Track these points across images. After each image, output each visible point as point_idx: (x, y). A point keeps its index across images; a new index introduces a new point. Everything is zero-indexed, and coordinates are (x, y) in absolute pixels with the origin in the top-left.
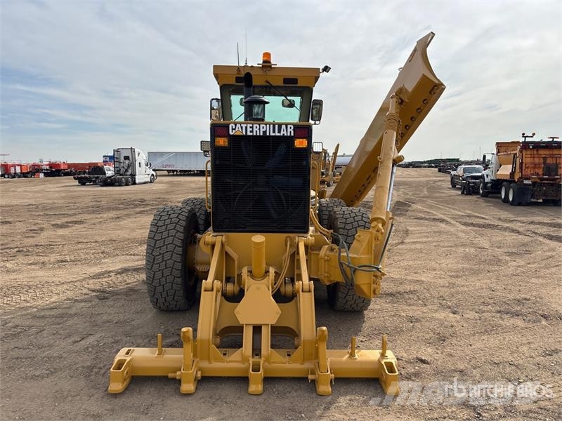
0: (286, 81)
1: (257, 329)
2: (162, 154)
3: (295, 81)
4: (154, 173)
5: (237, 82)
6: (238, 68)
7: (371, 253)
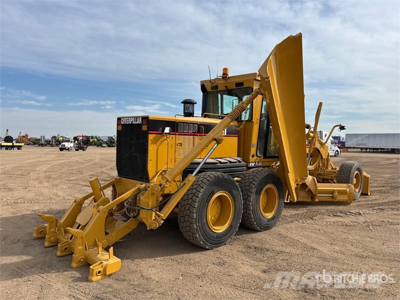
0: (238, 84)
1: (79, 225)
2: (357, 135)
3: (241, 84)
4: (339, 150)
5: (212, 89)
6: (210, 81)
7: (148, 198)
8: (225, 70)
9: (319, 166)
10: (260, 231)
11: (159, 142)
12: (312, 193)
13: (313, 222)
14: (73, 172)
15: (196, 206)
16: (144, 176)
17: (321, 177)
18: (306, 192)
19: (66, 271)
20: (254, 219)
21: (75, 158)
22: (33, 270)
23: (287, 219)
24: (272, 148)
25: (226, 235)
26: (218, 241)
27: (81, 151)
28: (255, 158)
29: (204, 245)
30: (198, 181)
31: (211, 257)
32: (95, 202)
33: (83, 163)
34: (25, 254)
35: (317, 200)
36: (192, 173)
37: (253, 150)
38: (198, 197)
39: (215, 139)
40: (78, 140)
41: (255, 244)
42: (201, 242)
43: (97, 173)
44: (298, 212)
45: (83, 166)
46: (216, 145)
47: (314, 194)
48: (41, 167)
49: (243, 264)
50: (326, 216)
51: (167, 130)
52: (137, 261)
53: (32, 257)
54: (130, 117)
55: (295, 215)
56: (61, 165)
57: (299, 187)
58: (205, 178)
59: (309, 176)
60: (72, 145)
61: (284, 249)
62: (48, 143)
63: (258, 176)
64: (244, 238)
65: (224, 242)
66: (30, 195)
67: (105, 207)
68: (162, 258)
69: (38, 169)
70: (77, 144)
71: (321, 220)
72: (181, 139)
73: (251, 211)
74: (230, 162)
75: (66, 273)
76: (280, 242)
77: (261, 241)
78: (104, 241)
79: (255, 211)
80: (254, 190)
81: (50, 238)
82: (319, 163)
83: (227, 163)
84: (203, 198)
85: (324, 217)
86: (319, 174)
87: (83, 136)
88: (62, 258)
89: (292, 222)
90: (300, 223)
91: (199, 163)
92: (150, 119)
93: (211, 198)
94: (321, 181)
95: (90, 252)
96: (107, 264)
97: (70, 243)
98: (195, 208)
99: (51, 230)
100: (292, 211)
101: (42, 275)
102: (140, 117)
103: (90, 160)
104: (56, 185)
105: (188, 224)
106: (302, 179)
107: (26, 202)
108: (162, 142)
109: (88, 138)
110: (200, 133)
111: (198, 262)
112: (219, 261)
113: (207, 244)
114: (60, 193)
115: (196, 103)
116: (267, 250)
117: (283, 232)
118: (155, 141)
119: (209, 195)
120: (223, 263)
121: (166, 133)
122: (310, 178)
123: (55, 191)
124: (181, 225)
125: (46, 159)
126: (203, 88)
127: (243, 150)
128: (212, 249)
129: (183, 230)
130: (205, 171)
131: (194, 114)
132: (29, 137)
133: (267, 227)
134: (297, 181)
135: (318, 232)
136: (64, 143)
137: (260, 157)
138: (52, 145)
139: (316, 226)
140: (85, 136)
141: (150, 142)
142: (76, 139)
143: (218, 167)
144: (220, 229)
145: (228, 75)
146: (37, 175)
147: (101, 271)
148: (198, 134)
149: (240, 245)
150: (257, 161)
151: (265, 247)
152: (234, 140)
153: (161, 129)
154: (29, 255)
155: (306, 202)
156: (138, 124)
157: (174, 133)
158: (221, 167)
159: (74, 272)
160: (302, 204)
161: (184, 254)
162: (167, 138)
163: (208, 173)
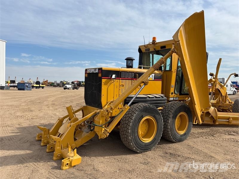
1: (60, 134)
4: (236, 90)
5: (146, 51)
6: (145, 46)
7: (100, 119)
8: (154, 38)
9: (220, 101)
10: (175, 143)
11: (108, 84)
12: (214, 119)
13: (213, 138)
14: (67, 102)
15: (131, 125)
16: (99, 105)
17: (221, 108)
18: (210, 118)
19: (49, 162)
20: (171, 134)
21: (71, 93)
22: (31, 160)
23: (195, 135)
24: (186, 88)
25: (151, 144)
26: (146, 148)
27: (75, 90)
28: (174, 95)
29: (136, 150)
30: (132, 109)
31: (140, 159)
32: (70, 120)
33: (74, 96)
34: (29, 150)
35: (217, 123)
36: (127, 104)
37: (172, 90)
38: (132, 119)
39: (143, 82)
40: (74, 83)
41: (171, 151)
42: (134, 148)
43: (81, 103)
44: (203, 131)
45: (74, 98)
46: (144, 86)
47: (215, 119)
48: (51, 98)
49: (160, 164)
50: (223, 135)
51: (114, 76)
52: (93, 158)
53: (32, 152)
54: (92, 69)
55: (201, 133)
56: (62, 97)
57: (204, 114)
58: (137, 107)
59: (212, 107)
60: (70, 86)
61: (190, 156)
62: (58, 85)
63: (174, 106)
64: (164, 147)
65: (150, 149)
66: (41, 115)
67: (74, 123)
68: (109, 157)
69: (49, 99)
70: (73, 86)
71: (219, 137)
72: (123, 82)
73: (169, 130)
74: (156, 97)
75: (49, 163)
76: (188, 151)
77: (175, 149)
78: (73, 144)
79: (172, 129)
80: (171, 116)
81: (44, 140)
82: (219, 99)
83: (153, 98)
84: (135, 120)
85: (222, 135)
86: (220, 106)
87: (77, 81)
88: (49, 154)
89: (198, 137)
90: (204, 139)
91: (132, 98)
92: (103, 69)
93: (141, 120)
94: (221, 110)
95: (64, 151)
96: (72, 159)
97: (54, 144)
98: (130, 126)
99: (45, 136)
100: (199, 130)
101: (35, 163)
102: (97, 68)
103: (79, 95)
104: (56, 109)
105: (126, 136)
106: (206, 109)
107: (38, 118)
108: (110, 84)
109: (80, 82)
110: (135, 78)
111: (131, 161)
112: (145, 161)
113: (138, 150)
114: (57, 114)
115: (134, 60)
116: (179, 156)
117: (191, 144)
118: (106, 84)
119: (140, 118)
120: (147, 162)
121: (113, 79)
122: (212, 108)
123: (55, 113)
124: (122, 137)
125: (55, 94)
126: (140, 50)
127: (165, 90)
128: (141, 153)
129: (123, 140)
130: (138, 103)
131: (133, 66)
132: (48, 82)
133: (180, 140)
134: (202, 110)
135: (216, 145)
136: (66, 85)
137: (177, 94)
138: (60, 86)
139: (215, 141)
140: (78, 81)
141: (103, 84)
142: (73, 83)
143: (148, 100)
144: (147, 141)
145: (156, 41)
146: (47, 103)
147: (69, 163)
148: (135, 79)
149: (160, 151)
150: (175, 96)
151: (178, 154)
152: (159, 83)
153: (110, 76)
154: (31, 150)
155: (209, 124)
156: (96, 73)
157: (119, 78)
158: (149, 100)
159: (54, 163)
160: (207, 126)
161: (123, 155)
162: (114, 81)
163: (140, 104)
